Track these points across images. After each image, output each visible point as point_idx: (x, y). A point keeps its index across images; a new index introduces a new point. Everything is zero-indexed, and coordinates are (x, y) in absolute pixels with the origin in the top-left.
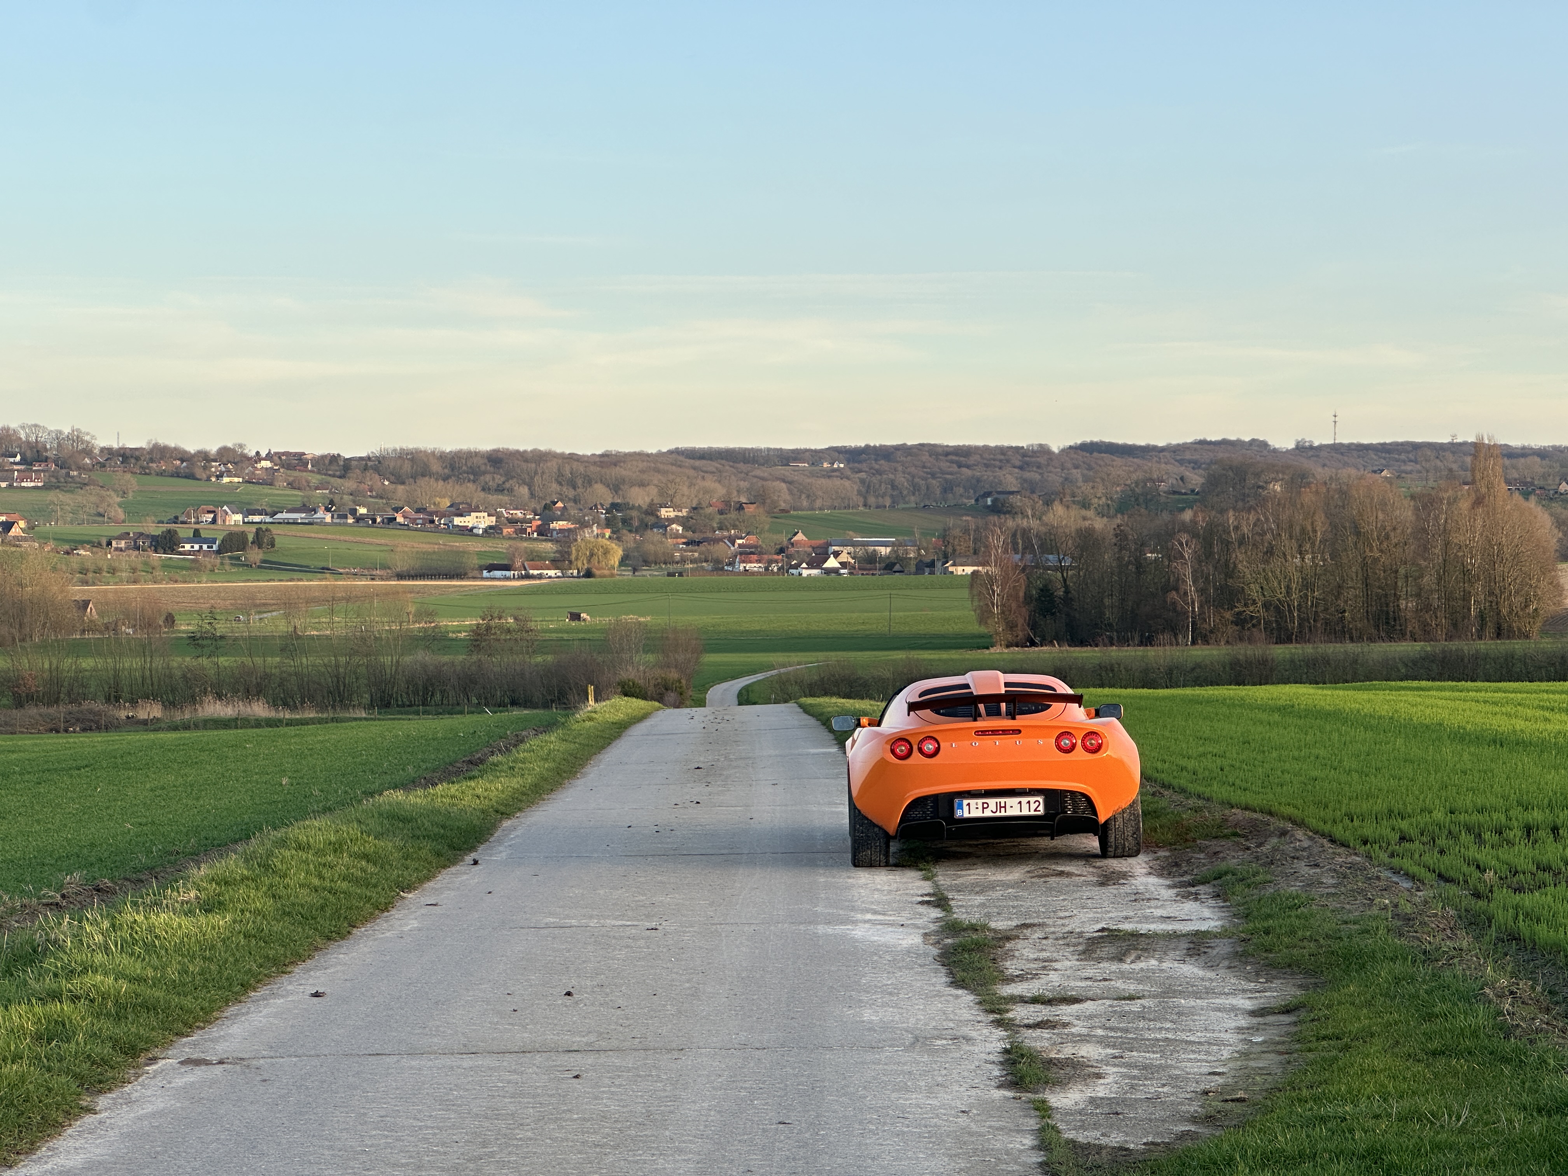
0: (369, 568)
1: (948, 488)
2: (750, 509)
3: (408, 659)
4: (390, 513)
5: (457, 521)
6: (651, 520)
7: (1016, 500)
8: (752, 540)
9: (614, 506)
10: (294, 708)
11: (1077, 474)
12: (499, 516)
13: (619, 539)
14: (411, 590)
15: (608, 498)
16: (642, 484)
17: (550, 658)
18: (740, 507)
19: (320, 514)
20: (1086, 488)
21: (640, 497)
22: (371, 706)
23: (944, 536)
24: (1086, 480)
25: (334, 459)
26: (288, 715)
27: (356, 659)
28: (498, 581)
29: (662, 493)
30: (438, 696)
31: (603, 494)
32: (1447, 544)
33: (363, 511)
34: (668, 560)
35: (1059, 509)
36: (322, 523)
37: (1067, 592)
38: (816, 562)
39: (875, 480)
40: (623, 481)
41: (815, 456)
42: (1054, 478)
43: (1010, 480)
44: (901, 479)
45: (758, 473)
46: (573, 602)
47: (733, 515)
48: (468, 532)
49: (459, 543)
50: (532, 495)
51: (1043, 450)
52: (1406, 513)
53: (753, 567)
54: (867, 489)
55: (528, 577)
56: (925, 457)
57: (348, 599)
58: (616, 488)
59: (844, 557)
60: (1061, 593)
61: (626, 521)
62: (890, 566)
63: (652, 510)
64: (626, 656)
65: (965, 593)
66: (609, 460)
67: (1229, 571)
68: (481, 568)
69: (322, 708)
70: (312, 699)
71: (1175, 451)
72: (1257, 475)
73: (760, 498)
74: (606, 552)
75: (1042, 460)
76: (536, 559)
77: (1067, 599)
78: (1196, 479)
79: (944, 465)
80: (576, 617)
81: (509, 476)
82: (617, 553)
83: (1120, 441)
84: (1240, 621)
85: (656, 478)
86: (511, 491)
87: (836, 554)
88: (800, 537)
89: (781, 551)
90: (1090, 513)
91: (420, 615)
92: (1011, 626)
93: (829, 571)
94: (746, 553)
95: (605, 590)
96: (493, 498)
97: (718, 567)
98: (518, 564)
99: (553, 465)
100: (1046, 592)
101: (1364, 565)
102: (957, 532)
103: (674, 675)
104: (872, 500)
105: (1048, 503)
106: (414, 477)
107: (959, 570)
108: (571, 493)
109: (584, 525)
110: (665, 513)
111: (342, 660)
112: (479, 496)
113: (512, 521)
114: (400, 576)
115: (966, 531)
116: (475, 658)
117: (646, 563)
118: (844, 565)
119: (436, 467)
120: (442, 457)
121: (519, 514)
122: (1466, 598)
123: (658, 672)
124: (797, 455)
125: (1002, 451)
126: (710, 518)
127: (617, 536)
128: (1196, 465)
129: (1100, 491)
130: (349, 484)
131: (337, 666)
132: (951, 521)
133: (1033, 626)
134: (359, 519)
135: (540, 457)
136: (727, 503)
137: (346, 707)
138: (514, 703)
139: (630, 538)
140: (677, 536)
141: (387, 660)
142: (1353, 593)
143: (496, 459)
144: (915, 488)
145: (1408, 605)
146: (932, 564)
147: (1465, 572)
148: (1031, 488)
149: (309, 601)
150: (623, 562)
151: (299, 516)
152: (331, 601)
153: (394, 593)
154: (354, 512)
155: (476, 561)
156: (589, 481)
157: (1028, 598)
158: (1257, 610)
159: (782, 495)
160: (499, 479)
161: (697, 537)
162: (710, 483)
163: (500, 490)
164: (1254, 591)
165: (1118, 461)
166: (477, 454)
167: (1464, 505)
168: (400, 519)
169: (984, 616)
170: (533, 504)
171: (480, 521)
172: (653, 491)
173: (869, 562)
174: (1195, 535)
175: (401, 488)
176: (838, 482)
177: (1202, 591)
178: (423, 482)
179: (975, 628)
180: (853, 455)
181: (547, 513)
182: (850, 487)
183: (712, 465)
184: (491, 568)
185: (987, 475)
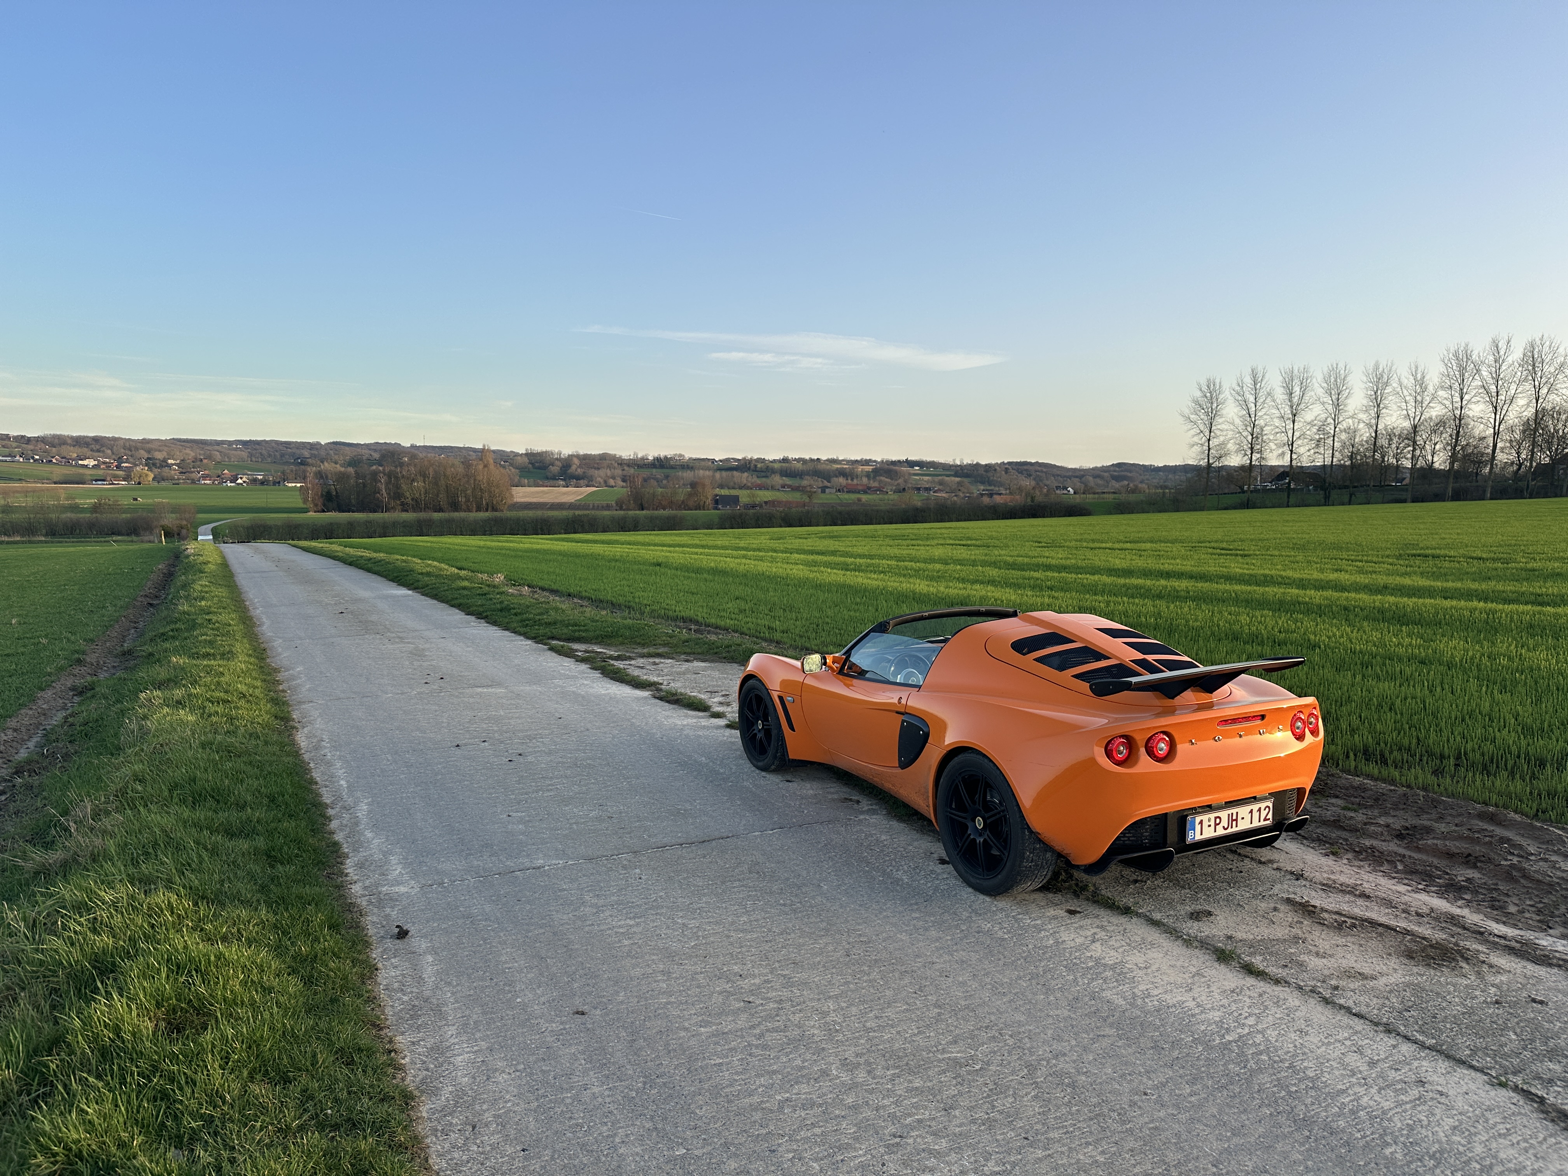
0: (41, 480)
1: (282, 456)
2: (205, 461)
3: (64, 516)
4: (50, 459)
5: (80, 462)
6: (164, 464)
7: (309, 460)
8: (207, 472)
9: (148, 458)
10: (9, 536)
11: (331, 452)
12: (99, 461)
13: (151, 471)
14: (64, 488)
15: (146, 456)
16: (160, 451)
17: (129, 515)
18: (201, 460)
19: (18, 458)
20: (336, 457)
21: (159, 456)
22: (46, 535)
23: (283, 473)
24: (335, 454)
25: (23, 437)
26: (6, 539)
27: (38, 516)
28: (99, 485)
29: (168, 454)
30: (78, 531)
31: (144, 454)
32: (475, 480)
33: (37, 457)
34: (173, 479)
35: (326, 464)
36: (18, 461)
37: (337, 493)
38: (234, 480)
39: (254, 452)
40: (152, 449)
41: (230, 443)
42: (323, 453)
43: (306, 453)
44: (264, 452)
45: (207, 448)
46: (134, 494)
47: (198, 463)
48: (86, 466)
49: (81, 471)
50: (113, 453)
51: (318, 443)
52: (461, 469)
53: (208, 482)
54: (251, 455)
55: (113, 484)
56: (273, 444)
57: (34, 492)
58: (149, 452)
59: (244, 479)
60: (334, 493)
61: (154, 464)
62: (262, 483)
63: (165, 460)
64: (163, 515)
65: (298, 493)
66: (145, 441)
67: (398, 487)
68: (92, 480)
69: (23, 536)
70: (18, 532)
71: (367, 446)
72: (399, 455)
73: (210, 457)
74: (147, 475)
75: (318, 447)
76: (116, 477)
77: (337, 496)
78: (376, 456)
79: (281, 447)
80: (135, 499)
81: (102, 446)
82: (151, 476)
83: (347, 441)
84: (402, 504)
85: (166, 449)
86: (103, 451)
87: (241, 478)
88: (226, 471)
89: (219, 476)
90: (338, 466)
91: (67, 499)
92: (316, 505)
93: (238, 484)
94: (205, 477)
95: (147, 490)
96: (96, 454)
97: (193, 482)
98: (108, 479)
99: (122, 443)
100: (329, 493)
101: (447, 486)
102: (288, 471)
103: (184, 523)
104: (254, 459)
105: (322, 462)
106: (60, 445)
107: (290, 485)
108: (130, 453)
109: (136, 465)
110: (170, 461)
111: (32, 516)
112: (89, 453)
113: (104, 463)
114: (55, 483)
115: (292, 471)
116: (94, 515)
117: (163, 480)
118: (244, 482)
119: (69, 441)
120: (72, 438)
121: (108, 460)
122: (481, 498)
123: (178, 522)
124: (223, 442)
125: (303, 443)
126: (189, 464)
127: (150, 469)
128: (375, 451)
129: (342, 458)
130: (31, 447)
131: (30, 518)
132: (286, 468)
133: (324, 505)
134: (35, 460)
135: (115, 439)
136: (196, 459)
137: (34, 535)
138: (113, 534)
139: (156, 471)
140: (175, 470)
141: (53, 516)
142: (442, 496)
143: (96, 439)
144: (270, 456)
145: (462, 499)
146: (279, 483)
147: (481, 489)
148: (313, 456)
149: (14, 492)
150: (153, 479)
151: (8, 459)
152: (26, 493)
153: (56, 488)
154: (33, 458)
155: (90, 478)
156: (137, 449)
157: (322, 495)
158: (409, 501)
159: (218, 457)
160: (98, 447)
161: (184, 471)
162: (188, 451)
163: (98, 451)
164: (408, 494)
165: (347, 448)
166: (87, 437)
167: (481, 467)
168: (54, 461)
169: (305, 501)
170: (114, 457)
171: (91, 463)
172: (165, 454)
173: (255, 481)
174: (385, 474)
175: (54, 449)
176: (239, 452)
177: (388, 494)
178: (64, 447)
179: (302, 505)
180: (245, 443)
181: (120, 460)
182: (244, 454)
183: (188, 445)
184: (96, 480)
185: (298, 452)
